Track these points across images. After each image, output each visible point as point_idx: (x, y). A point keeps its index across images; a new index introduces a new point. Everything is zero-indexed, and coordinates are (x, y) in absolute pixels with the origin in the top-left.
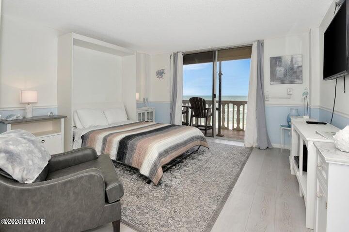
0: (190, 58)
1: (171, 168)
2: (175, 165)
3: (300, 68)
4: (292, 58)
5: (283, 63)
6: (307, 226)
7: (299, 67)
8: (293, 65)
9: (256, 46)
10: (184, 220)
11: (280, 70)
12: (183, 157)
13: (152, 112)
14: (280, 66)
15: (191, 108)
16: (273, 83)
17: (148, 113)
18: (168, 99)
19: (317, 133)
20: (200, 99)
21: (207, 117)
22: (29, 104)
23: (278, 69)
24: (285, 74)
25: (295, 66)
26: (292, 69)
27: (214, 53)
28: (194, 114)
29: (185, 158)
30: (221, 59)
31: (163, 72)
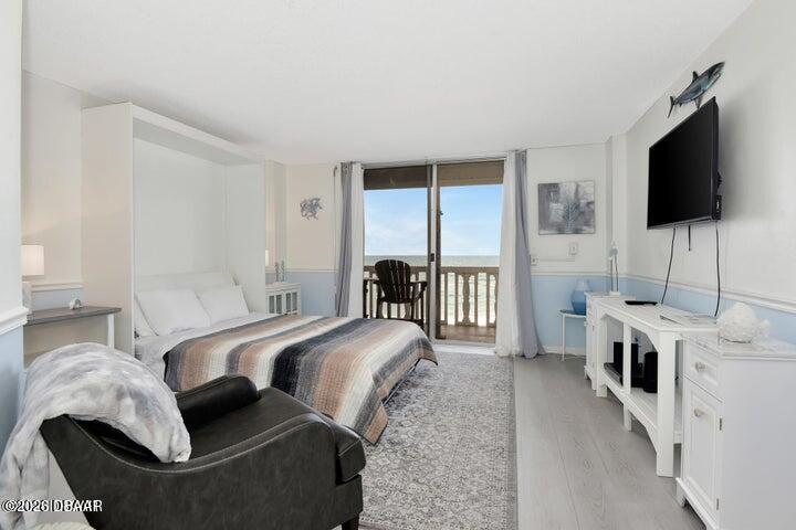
0: (378, 177)
3: (592, 206)
4: (578, 186)
5: (562, 196)
6: (658, 474)
7: (589, 204)
8: (579, 200)
9: (513, 160)
10: (462, 497)
11: (556, 209)
14: (557, 201)
15: (376, 282)
16: (542, 232)
17: (288, 295)
19: (662, 318)
20: (400, 263)
21: (412, 302)
23: (554, 206)
24: (566, 217)
25: (583, 202)
26: (577, 207)
27: (429, 168)
28: (383, 295)
30: (443, 182)
31: (317, 205)
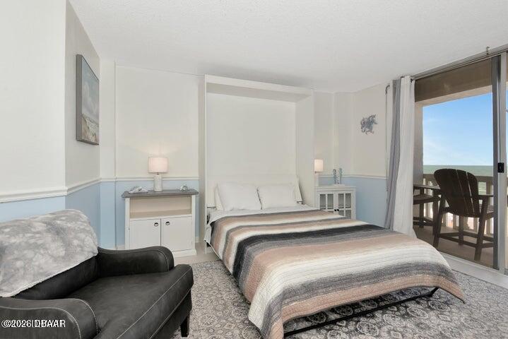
1: (334, 322)
2: (347, 319)
12: (382, 304)
13: (348, 195)
17: (341, 195)
18: (382, 172)
21: (480, 217)
22: (158, 173)
28: (447, 205)
29: (384, 308)
31: (373, 121)
